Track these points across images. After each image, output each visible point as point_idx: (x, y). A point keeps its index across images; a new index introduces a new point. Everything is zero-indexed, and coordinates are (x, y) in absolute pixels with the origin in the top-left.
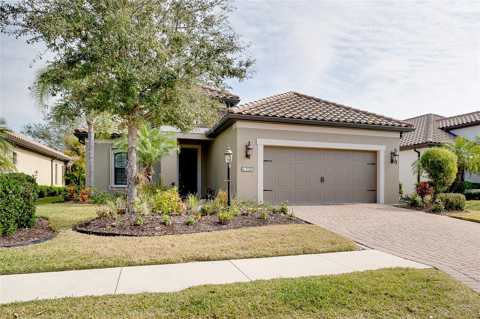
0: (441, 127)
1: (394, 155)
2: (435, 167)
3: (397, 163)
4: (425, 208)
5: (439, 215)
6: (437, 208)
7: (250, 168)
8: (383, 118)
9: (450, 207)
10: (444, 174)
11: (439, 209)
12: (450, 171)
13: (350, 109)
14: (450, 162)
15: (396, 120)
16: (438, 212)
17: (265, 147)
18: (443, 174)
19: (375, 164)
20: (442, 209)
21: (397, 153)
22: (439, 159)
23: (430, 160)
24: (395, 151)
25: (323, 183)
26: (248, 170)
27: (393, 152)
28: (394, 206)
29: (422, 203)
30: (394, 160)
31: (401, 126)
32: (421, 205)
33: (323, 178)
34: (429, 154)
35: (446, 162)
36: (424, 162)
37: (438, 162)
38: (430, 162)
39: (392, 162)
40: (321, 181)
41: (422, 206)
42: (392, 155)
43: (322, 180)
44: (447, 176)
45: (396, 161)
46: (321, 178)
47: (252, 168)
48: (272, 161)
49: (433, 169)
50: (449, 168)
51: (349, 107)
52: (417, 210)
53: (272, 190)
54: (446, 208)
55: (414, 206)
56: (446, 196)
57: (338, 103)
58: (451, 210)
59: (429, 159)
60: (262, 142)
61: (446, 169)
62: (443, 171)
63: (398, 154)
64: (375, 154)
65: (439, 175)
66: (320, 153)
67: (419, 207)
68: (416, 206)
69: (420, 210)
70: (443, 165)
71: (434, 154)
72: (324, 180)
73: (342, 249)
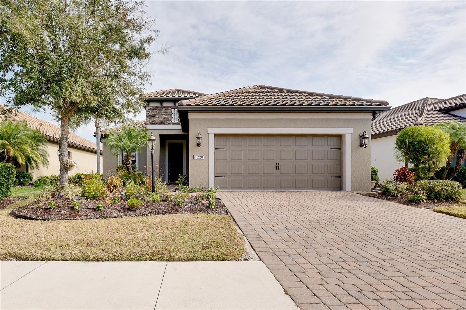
0: (438, 109)
1: (363, 138)
2: (415, 149)
3: (366, 147)
4: (400, 197)
5: (417, 207)
6: (415, 199)
7: (199, 156)
8: (350, 99)
9: (436, 197)
10: (429, 156)
11: (419, 200)
12: (437, 152)
13: (313, 94)
14: (436, 142)
15: (366, 99)
16: (417, 203)
17: (216, 136)
18: (427, 157)
19: (340, 149)
20: (422, 200)
21: (366, 135)
22: (420, 138)
23: (407, 140)
24: (365, 133)
25: (278, 169)
26: (199, 158)
27: (362, 135)
28: (361, 194)
29: (396, 192)
30: (363, 143)
31: (371, 105)
32: (394, 194)
33: (278, 164)
34: (406, 134)
35: (432, 141)
36: (399, 143)
37: (420, 142)
38: (407, 143)
39: (361, 145)
40: (277, 168)
41: (396, 195)
42: (361, 138)
43: (277, 166)
44: (433, 159)
45: (366, 145)
46: (276, 164)
47: (203, 156)
48: (224, 149)
49: (413, 151)
50: (436, 149)
51: (312, 92)
52: (389, 200)
53: (224, 177)
54: (428, 198)
55: (386, 195)
56: (430, 183)
57: (301, 89)
58: (438, 201)
59: (406, 138)
60: (213, 131)
61: (431, 150)
62: (427, 153)
63: (368, 136)
64: (340, 139)
65: (420, 158)
66: (275, 139)
67: (392, 196)
68: (389, 195)
69: (393, 200)
70: (427, 145)
71: (413, 132)
72: (279, 166)
73: (209, 256)
